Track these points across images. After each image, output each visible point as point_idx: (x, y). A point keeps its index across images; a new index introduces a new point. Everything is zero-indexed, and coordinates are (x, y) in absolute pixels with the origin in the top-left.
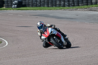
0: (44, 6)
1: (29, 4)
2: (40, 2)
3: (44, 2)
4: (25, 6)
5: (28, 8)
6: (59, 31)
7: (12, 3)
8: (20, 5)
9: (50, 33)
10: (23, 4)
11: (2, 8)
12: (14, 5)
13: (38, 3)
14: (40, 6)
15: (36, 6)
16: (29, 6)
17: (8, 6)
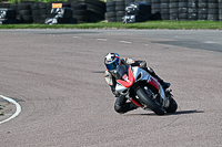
0: (206, 19)
1: (169, 14)
2: (197, 7)
3: (207, 7)
4: (157, 17)
5: (163, 23)
7: (124, 10)
8: (144, 15)
9: (135, 77)
10: (153, 12)
11: (101, 23)
12: (129, 14)
13: (190, 10)
14: (196, 18)
15: (187, 18)
16: (168, 19)
17: (115, 16)
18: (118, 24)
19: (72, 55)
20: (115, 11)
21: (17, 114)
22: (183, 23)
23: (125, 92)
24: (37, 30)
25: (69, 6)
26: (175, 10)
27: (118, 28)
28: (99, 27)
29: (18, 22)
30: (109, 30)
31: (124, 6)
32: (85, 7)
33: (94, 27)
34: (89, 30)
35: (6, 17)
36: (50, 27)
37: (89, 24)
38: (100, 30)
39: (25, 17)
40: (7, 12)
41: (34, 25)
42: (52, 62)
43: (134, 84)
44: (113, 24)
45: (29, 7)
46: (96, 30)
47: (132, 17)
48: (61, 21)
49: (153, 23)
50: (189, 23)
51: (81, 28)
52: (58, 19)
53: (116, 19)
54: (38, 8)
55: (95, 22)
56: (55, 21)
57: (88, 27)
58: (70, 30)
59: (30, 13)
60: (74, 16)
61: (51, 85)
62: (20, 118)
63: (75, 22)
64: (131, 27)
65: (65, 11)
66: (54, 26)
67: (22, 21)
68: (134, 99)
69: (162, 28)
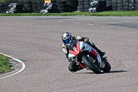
1: (117, 7)
2: (135, 2)
4: (110, 9)
5: (114, 13)
6: (94, 46)
7: (89, 4)
8: (102, 7)
9: (81, 48)
10: (107, 5)
11: (75, 13)
12: (93, 7)
13: (131, 5)
14: (134, 10)
15: (128, 10)
16: (117, 10)
17: (84, 8)
18: (85, 13)
19: (57, 32)
20: (84, 5)
21: (23, 69)
22: (126, 12)
23: (74, 58)
24: (35, 17)
25: (55, 2)
26: (121, 5)
27: (86, 15)
28: (74, 15)
29: (24, 12)
30: (80, 17)
31: (90, 2)
32: (65, 2)
33: (71, 15)
34: (68, 17)
35: (16, 8)
36: (44, 15)
37: (68, 13)
38: (75, 17)
39: (28, 9)
40: (17, 6)
41: (33, 14)
42: (45, 37)
43: (80, 53)
44: (83, 13)
45: (30, 3)
46: (72, 17)
47: (94, 9)
48: (50, 11)
49: (108, 13)
50: (130, 12)
51: (63, 15)
52: (49, 10)
53: (84, 10)
54: (36, 3)
55: (71, 12)
56: (46, 11)
57: (67, 15)
58: (55, 17)
59: (31, 6)
60: (58, 8)
61: (44, 51)
62: (25, 72)
63: (59, 12)
64: (94, 15)
65: (53, 5)
66: (46, 15)
67: (26, 11)
68: (81, 63)
69: (113, 16)
